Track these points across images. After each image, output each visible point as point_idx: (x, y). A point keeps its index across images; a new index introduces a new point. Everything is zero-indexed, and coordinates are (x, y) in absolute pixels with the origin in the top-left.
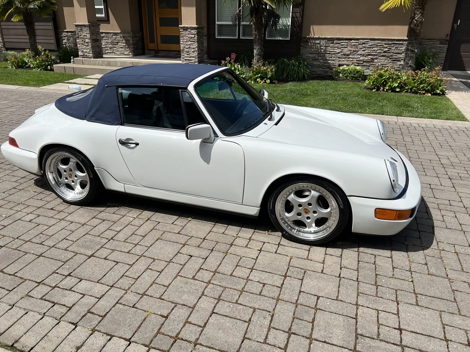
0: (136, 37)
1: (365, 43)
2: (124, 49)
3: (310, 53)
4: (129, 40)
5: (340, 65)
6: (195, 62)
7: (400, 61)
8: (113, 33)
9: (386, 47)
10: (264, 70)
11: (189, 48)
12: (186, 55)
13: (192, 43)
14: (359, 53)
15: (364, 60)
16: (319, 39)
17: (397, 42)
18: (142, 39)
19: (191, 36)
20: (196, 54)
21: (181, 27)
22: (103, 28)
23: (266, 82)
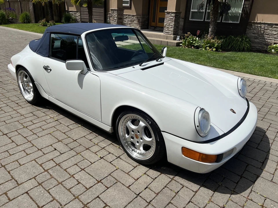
0: (144, 18)
2: (136, 25)
3: (253, 33)
4: (140, 20)
5: (275, 43)
6: (171, 34)
8: (132, 15)
10: (213, 42)
11: (169, 25)
12: (166, 30)
13: (171, 22)
16: (260, 23)
18: (148, 20)
19: (171, 17)
20: (172, 29)
21: (166, 12)
22: (126, 12)
23: (212, 50)
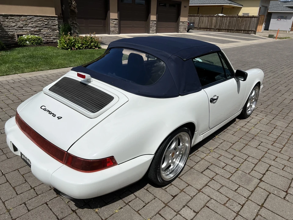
1: (31, 19)
7: (56, 30)
9: (46, 22)
14: (29, 26)
15: (35, 31)
17: (51, 18)
